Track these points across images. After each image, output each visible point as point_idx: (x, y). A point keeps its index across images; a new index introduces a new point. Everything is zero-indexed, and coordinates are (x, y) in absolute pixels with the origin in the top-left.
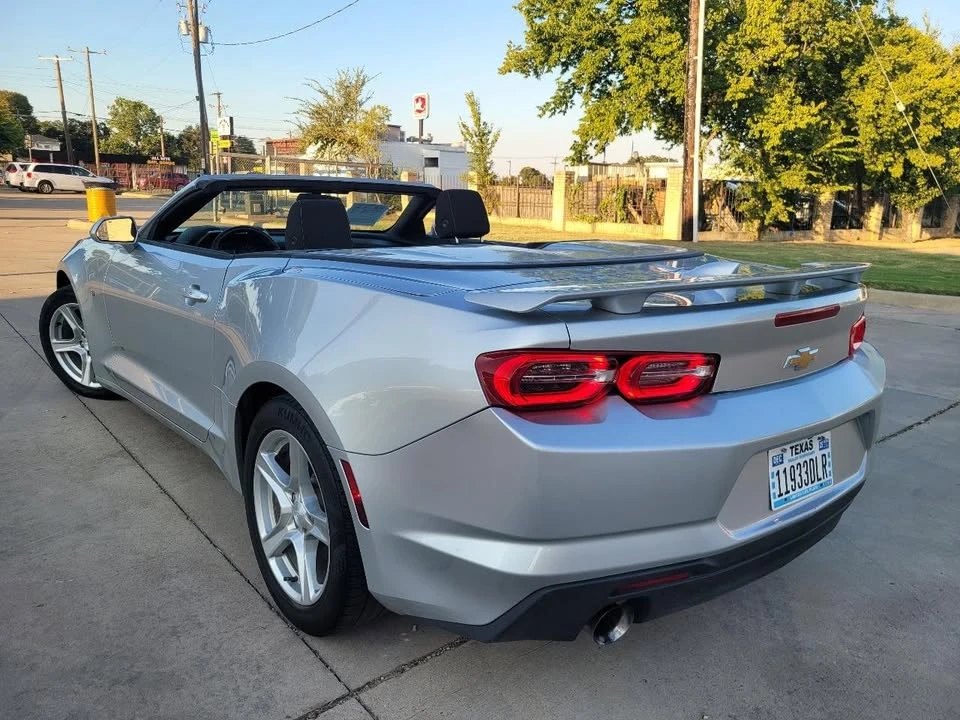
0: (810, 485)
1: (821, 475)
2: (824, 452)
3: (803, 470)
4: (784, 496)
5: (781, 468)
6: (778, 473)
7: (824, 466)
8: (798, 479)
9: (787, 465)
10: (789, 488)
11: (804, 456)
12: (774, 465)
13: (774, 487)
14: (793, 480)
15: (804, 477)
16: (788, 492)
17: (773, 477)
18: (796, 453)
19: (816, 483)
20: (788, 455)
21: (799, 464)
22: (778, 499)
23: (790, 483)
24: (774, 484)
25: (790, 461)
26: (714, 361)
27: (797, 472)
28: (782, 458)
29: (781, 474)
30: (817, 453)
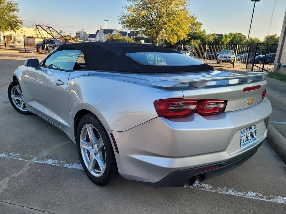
0: (251, 139)
1: (254, 137)
2: (255, 129)
3: (250, 135)
4: (245, 143)
5: (244, 134)
6: (243, 136)
7: (255, 134)
8: (248, 138)
9: (245, 133)
10: (246, 141)
11: (250, 131)
12: (242, 134)
13: (242, 140)
14: (247, 138)
15: (250, 137)
16: (245, 142)
17: (242, 137)
18: (248, 130)
19: (253, 139)
20: (246, 131)
21: (249, 133)
22: (243, 144)
23: (246, 139)
24: (242, 139)
25: (246, 132)
26: (226, 102)
27: (248, 136)
28: (244, 131)
29: (244, 136)
30: (253, 130)
